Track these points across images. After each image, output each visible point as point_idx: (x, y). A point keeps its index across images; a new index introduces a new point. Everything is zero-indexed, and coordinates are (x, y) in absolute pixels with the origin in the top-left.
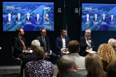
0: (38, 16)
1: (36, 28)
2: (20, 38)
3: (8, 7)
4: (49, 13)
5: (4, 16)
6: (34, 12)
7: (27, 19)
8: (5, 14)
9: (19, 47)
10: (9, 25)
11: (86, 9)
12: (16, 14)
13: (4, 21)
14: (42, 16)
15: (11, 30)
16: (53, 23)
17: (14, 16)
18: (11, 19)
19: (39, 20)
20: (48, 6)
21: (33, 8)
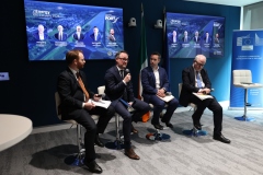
0: (96, 31)
1: (94, 53)
2: (75, 72)
3: (37, 13)
4: (115, 26)
5: (30, 30)
6: (89, 23)
7: (76, 37)
8: (31, 25)
9: (72, 94)
10: (41, 48)
11: (173, 21)
12: (54, 26)
13: (30, 39)
14: (103, 32)
15: (46, 58)
16: (122, 44)
17: (50, 31)
18: (46, 36)
19: (99, 39)
20: (113, 14)
21: (87, 17)
